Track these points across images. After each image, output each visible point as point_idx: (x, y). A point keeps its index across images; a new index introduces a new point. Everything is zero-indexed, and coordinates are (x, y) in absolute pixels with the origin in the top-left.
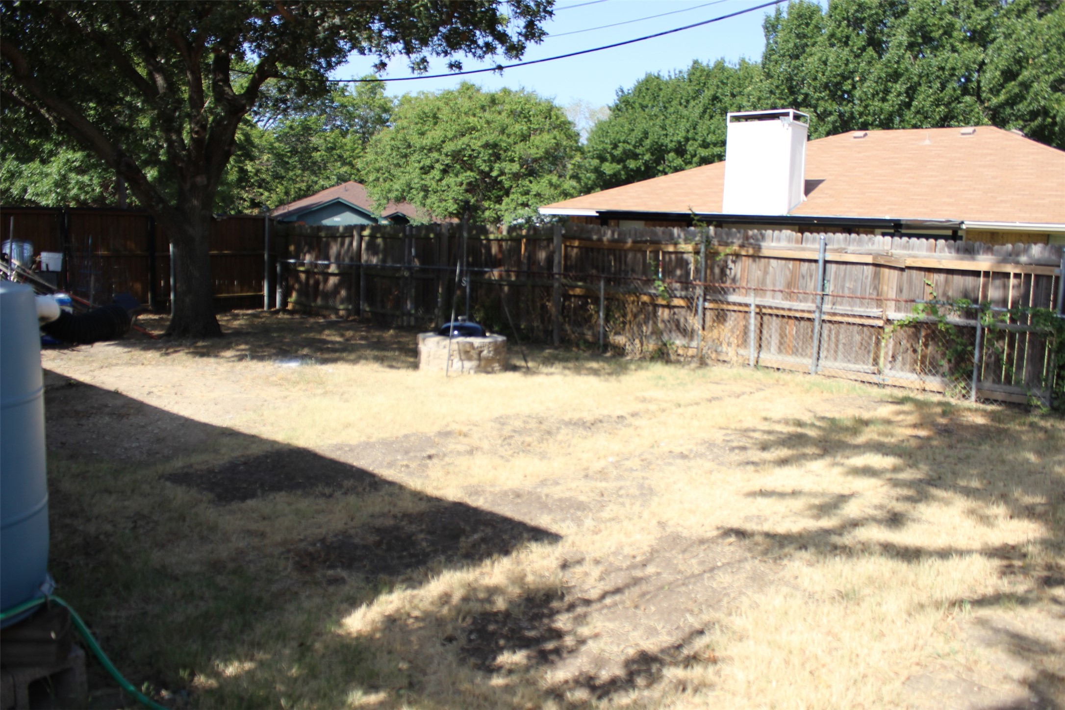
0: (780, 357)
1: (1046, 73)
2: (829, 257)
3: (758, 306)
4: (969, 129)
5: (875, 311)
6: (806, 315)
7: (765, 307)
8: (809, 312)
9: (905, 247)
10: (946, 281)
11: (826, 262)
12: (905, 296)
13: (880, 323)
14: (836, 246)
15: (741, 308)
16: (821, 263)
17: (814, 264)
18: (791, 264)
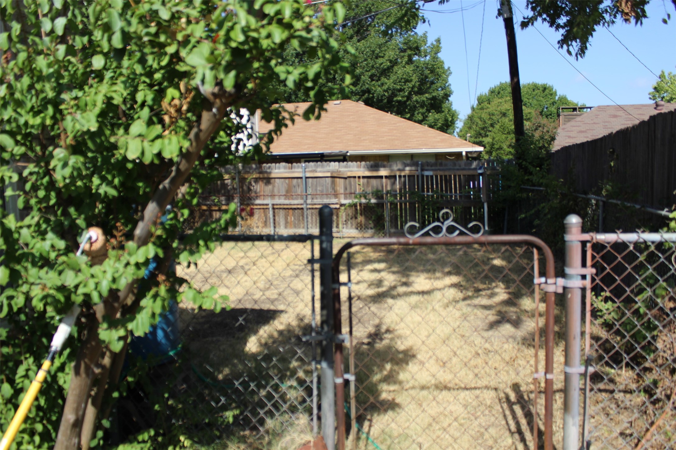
0: (286, 230)
1: (367, 71)
2: (308, 175)
3: (273, 205)
4: (338, 102)
5: (334, 201)
6: (299, 206)
7: (277, 205)
8: (302, 204)
9: (346, 167)
10: (368, 182)
11: (307, 178)
12: (348, 191)
13: (338, 206)
14: (310, 169)
15: (262, 207)
16: (304, 179)
17: (299, 180)
18: (287, 181)
